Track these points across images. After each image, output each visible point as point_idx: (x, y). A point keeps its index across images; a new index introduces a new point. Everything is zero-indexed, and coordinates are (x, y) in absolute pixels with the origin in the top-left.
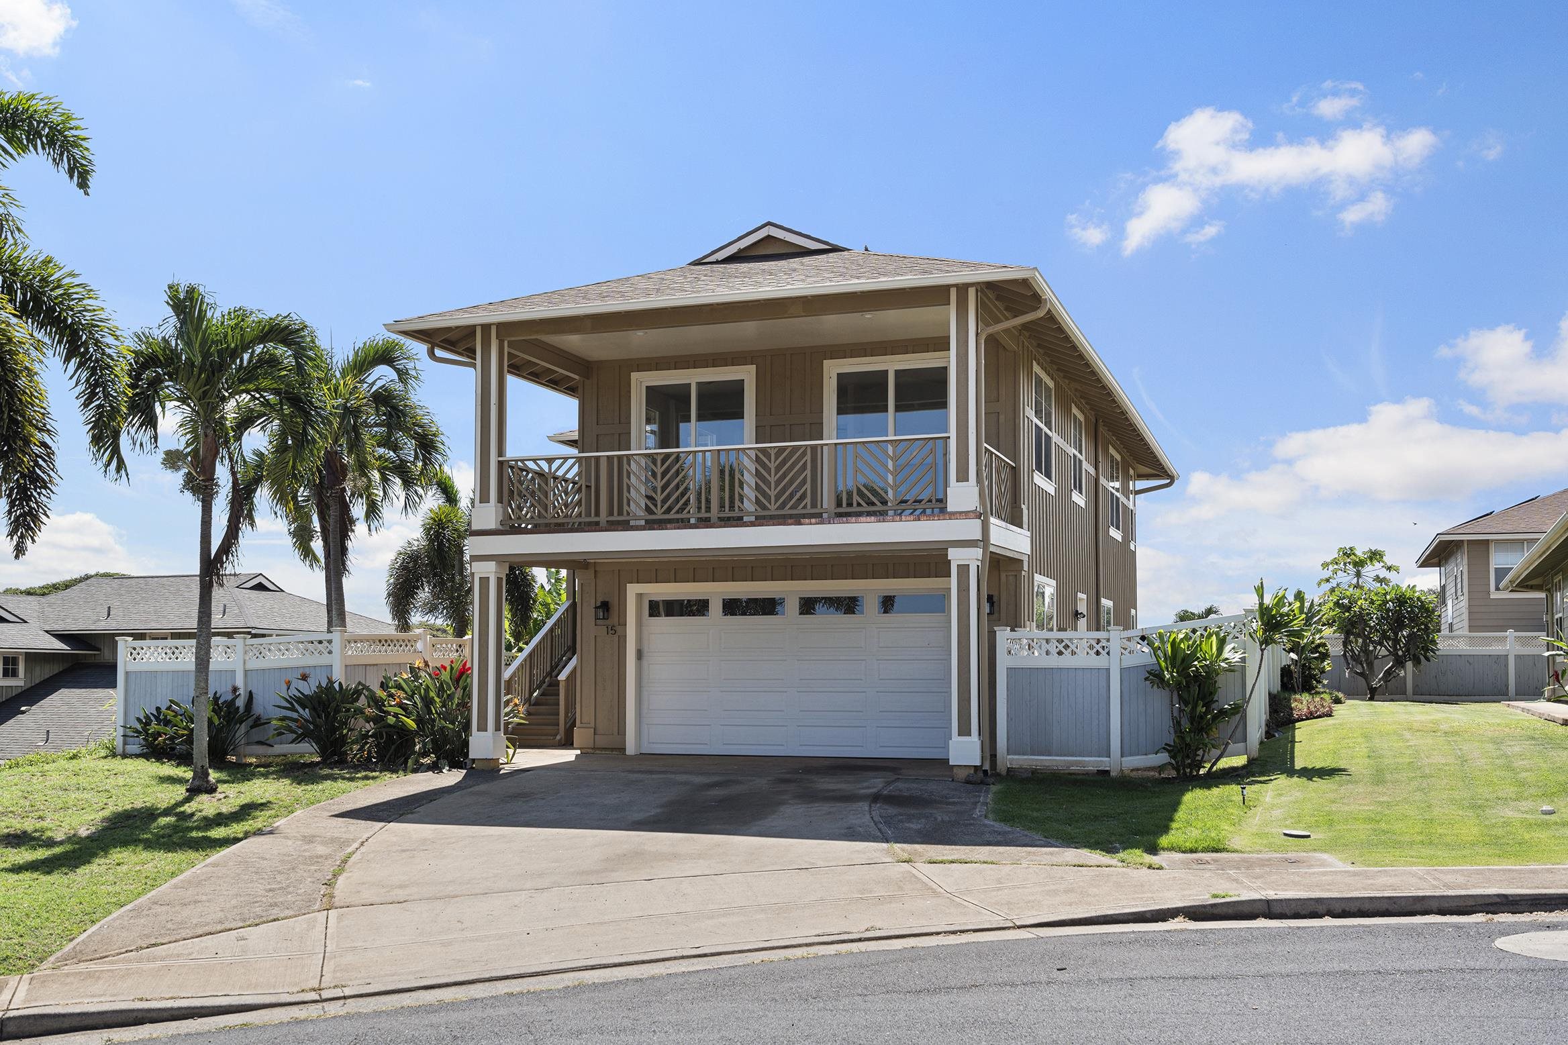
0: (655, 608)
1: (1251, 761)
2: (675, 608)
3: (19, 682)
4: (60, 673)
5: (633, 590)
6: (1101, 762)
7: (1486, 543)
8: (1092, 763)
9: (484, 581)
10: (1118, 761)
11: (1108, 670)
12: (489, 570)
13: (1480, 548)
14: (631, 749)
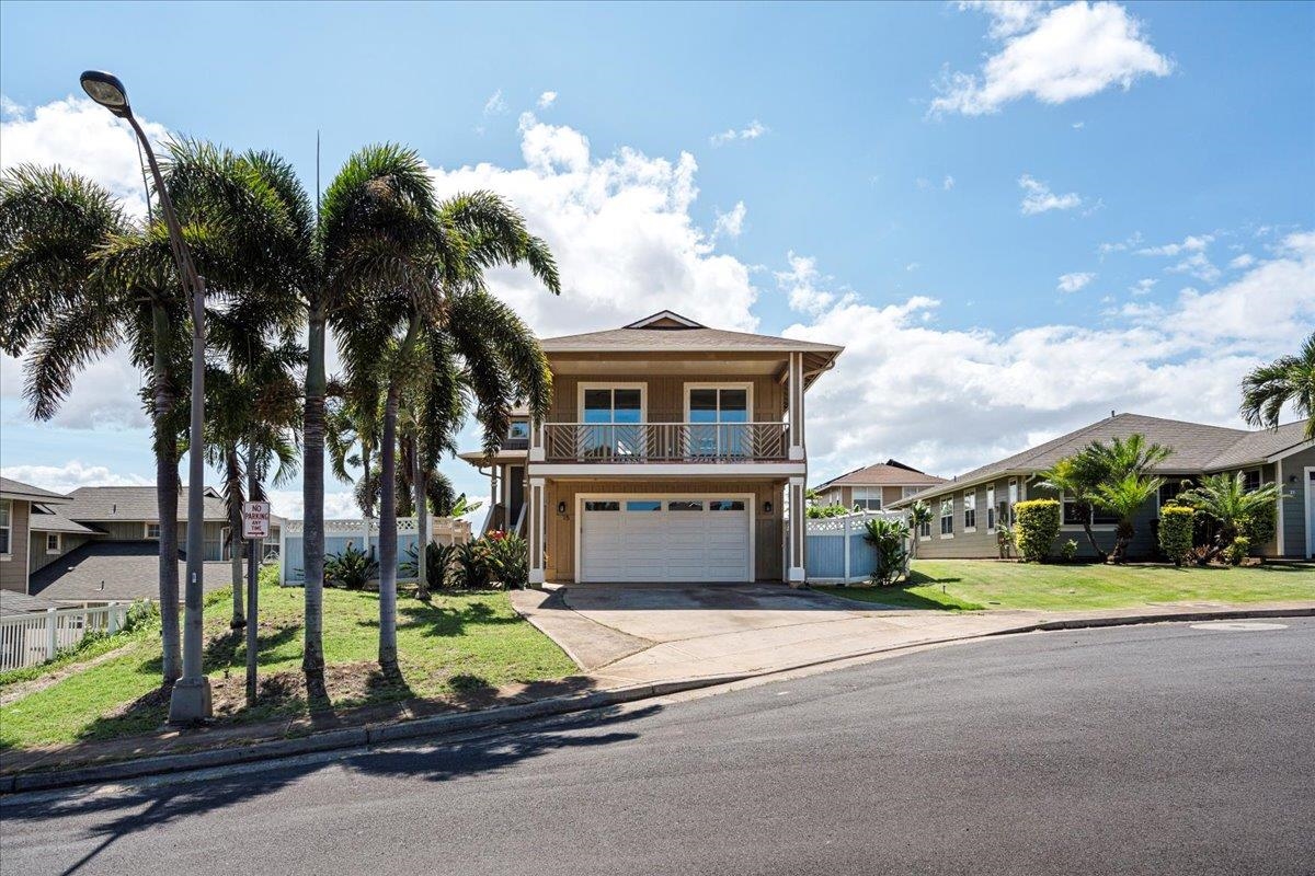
0: (588, 507)
1: (907, 578)
2: (599, 506)
3: (57, 552)
4: (84, 545)
5: (578, 496)
6: (841, 580)
7: (850, 487)
8: (836, 580)
9: (537, 489)
10: (849, 580)
11: (844, 538)
12: (541, 483)
13: (848, 490)
14: (577, 580)
